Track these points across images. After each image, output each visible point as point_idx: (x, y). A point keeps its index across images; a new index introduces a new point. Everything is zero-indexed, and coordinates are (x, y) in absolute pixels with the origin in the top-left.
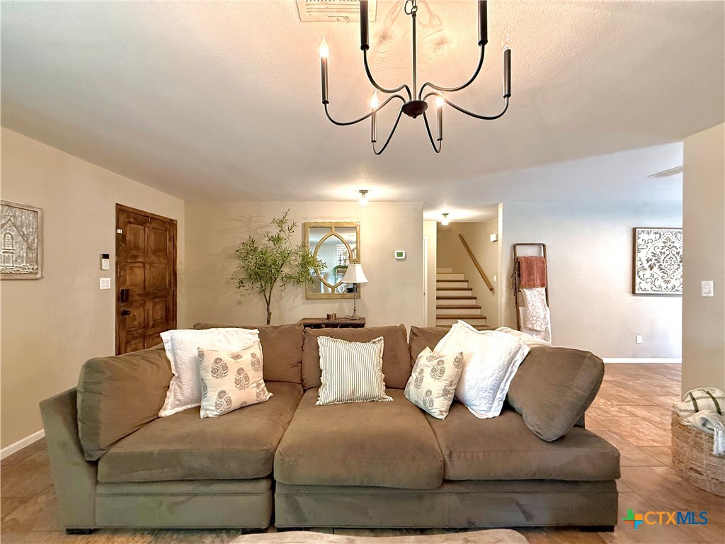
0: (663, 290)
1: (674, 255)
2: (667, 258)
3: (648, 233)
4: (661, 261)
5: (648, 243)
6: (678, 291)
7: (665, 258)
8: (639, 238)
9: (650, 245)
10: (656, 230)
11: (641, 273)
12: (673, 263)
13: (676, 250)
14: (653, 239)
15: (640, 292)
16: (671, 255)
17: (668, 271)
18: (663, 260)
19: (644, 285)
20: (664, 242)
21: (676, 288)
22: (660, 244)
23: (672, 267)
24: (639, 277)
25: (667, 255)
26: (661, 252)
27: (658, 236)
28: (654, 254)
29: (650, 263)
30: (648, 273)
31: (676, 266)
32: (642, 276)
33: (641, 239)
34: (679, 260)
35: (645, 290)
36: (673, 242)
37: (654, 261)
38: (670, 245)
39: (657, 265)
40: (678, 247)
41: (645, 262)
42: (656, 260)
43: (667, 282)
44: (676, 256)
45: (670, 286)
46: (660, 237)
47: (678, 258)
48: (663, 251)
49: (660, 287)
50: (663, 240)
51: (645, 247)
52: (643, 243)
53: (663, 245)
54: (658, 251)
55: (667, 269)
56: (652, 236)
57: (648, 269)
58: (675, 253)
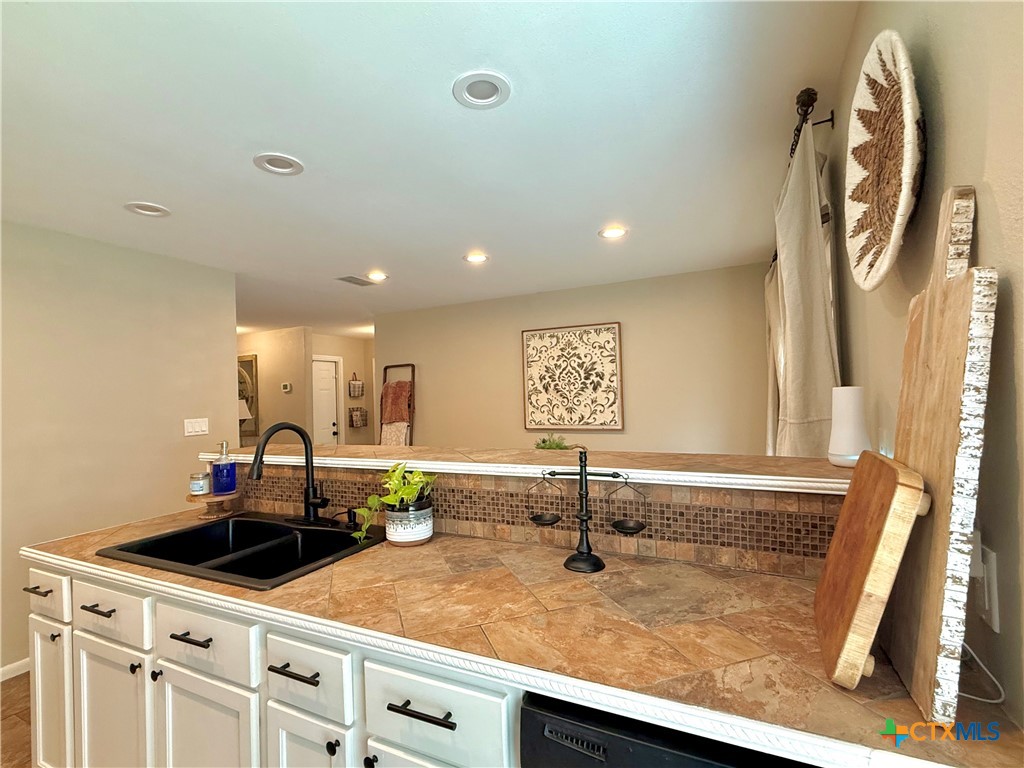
0: (566, 422)
1: (574, 368)
2: (563, 375)
3: (541, 337)
4: (556, 377)
5: (541, 352)
6: (588, 424)
7: (561, 373)
8: (528, 346)
9: (544, 354)
10: (552, 332)
11: (534, 398)
12: (572, 381)
13: (577, 360)
14: (548, 345)
15: (533, 426)
16: (569, 367)
17: (567, 393)
18: (559, 378)
19: (538, 416)
20: (562, 350)
21: (585, 420)
22: (556, 352)
23: (572, 387)
24: (531, 403)
25: (564, 370)
26: (556, 365)
27: (554, 340)
28: (548, 369)
29: (544, 382)
30: (543, 398)
31: (579, 385)
32: (534, 403)
33: (530, 349)
34: (583, 375)
35: (540, 423)
36: (576, 348)
37: (548, 379)
38: (569, 353)
39: (552, 384)
40: (582, 356)
41: (537, 381)
42: (550, 377)
43: (570, 410)
44: (578, 368)
45: (576, 417)
46: (558, 342)
47: (582, 372)
48: (558, 363)
49: (561, 418)
50: (562, 346)
51: (537, 358)
52: (535, 352)
53: (560, 353)
54: (553, 363)
55: (565, 391)
56: (547, 341)
57: (543, 391)
58: (575, 365)
